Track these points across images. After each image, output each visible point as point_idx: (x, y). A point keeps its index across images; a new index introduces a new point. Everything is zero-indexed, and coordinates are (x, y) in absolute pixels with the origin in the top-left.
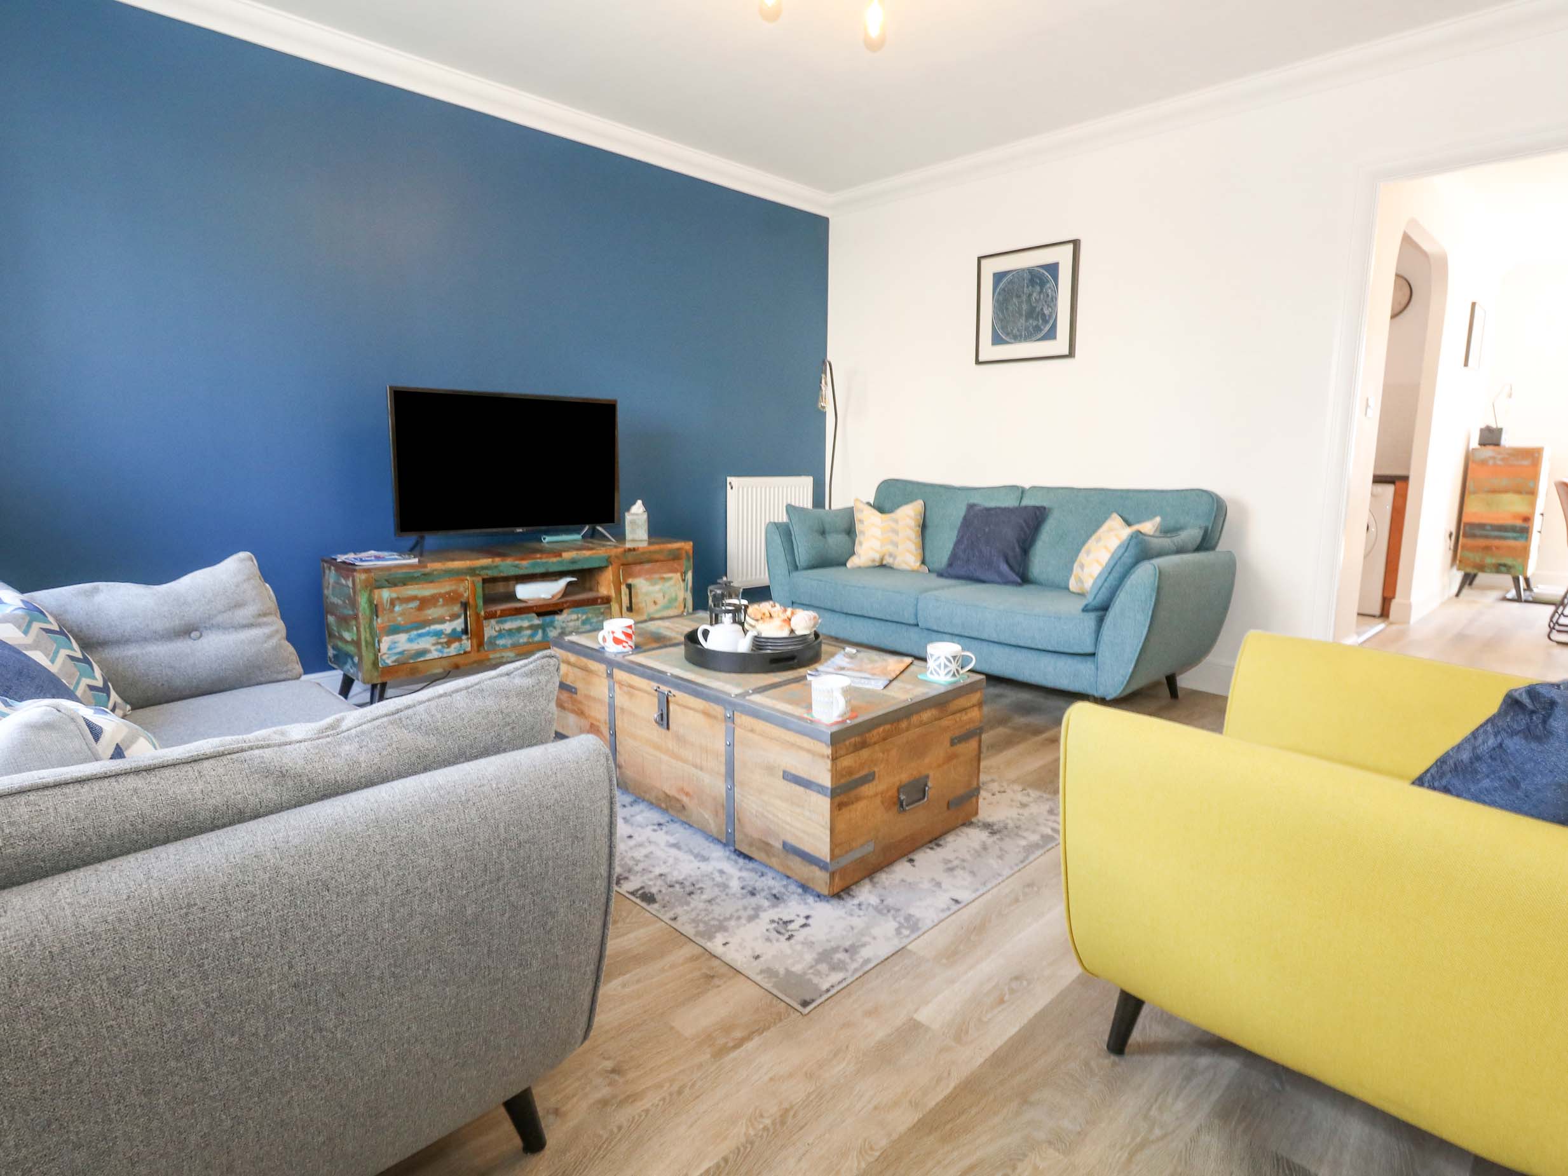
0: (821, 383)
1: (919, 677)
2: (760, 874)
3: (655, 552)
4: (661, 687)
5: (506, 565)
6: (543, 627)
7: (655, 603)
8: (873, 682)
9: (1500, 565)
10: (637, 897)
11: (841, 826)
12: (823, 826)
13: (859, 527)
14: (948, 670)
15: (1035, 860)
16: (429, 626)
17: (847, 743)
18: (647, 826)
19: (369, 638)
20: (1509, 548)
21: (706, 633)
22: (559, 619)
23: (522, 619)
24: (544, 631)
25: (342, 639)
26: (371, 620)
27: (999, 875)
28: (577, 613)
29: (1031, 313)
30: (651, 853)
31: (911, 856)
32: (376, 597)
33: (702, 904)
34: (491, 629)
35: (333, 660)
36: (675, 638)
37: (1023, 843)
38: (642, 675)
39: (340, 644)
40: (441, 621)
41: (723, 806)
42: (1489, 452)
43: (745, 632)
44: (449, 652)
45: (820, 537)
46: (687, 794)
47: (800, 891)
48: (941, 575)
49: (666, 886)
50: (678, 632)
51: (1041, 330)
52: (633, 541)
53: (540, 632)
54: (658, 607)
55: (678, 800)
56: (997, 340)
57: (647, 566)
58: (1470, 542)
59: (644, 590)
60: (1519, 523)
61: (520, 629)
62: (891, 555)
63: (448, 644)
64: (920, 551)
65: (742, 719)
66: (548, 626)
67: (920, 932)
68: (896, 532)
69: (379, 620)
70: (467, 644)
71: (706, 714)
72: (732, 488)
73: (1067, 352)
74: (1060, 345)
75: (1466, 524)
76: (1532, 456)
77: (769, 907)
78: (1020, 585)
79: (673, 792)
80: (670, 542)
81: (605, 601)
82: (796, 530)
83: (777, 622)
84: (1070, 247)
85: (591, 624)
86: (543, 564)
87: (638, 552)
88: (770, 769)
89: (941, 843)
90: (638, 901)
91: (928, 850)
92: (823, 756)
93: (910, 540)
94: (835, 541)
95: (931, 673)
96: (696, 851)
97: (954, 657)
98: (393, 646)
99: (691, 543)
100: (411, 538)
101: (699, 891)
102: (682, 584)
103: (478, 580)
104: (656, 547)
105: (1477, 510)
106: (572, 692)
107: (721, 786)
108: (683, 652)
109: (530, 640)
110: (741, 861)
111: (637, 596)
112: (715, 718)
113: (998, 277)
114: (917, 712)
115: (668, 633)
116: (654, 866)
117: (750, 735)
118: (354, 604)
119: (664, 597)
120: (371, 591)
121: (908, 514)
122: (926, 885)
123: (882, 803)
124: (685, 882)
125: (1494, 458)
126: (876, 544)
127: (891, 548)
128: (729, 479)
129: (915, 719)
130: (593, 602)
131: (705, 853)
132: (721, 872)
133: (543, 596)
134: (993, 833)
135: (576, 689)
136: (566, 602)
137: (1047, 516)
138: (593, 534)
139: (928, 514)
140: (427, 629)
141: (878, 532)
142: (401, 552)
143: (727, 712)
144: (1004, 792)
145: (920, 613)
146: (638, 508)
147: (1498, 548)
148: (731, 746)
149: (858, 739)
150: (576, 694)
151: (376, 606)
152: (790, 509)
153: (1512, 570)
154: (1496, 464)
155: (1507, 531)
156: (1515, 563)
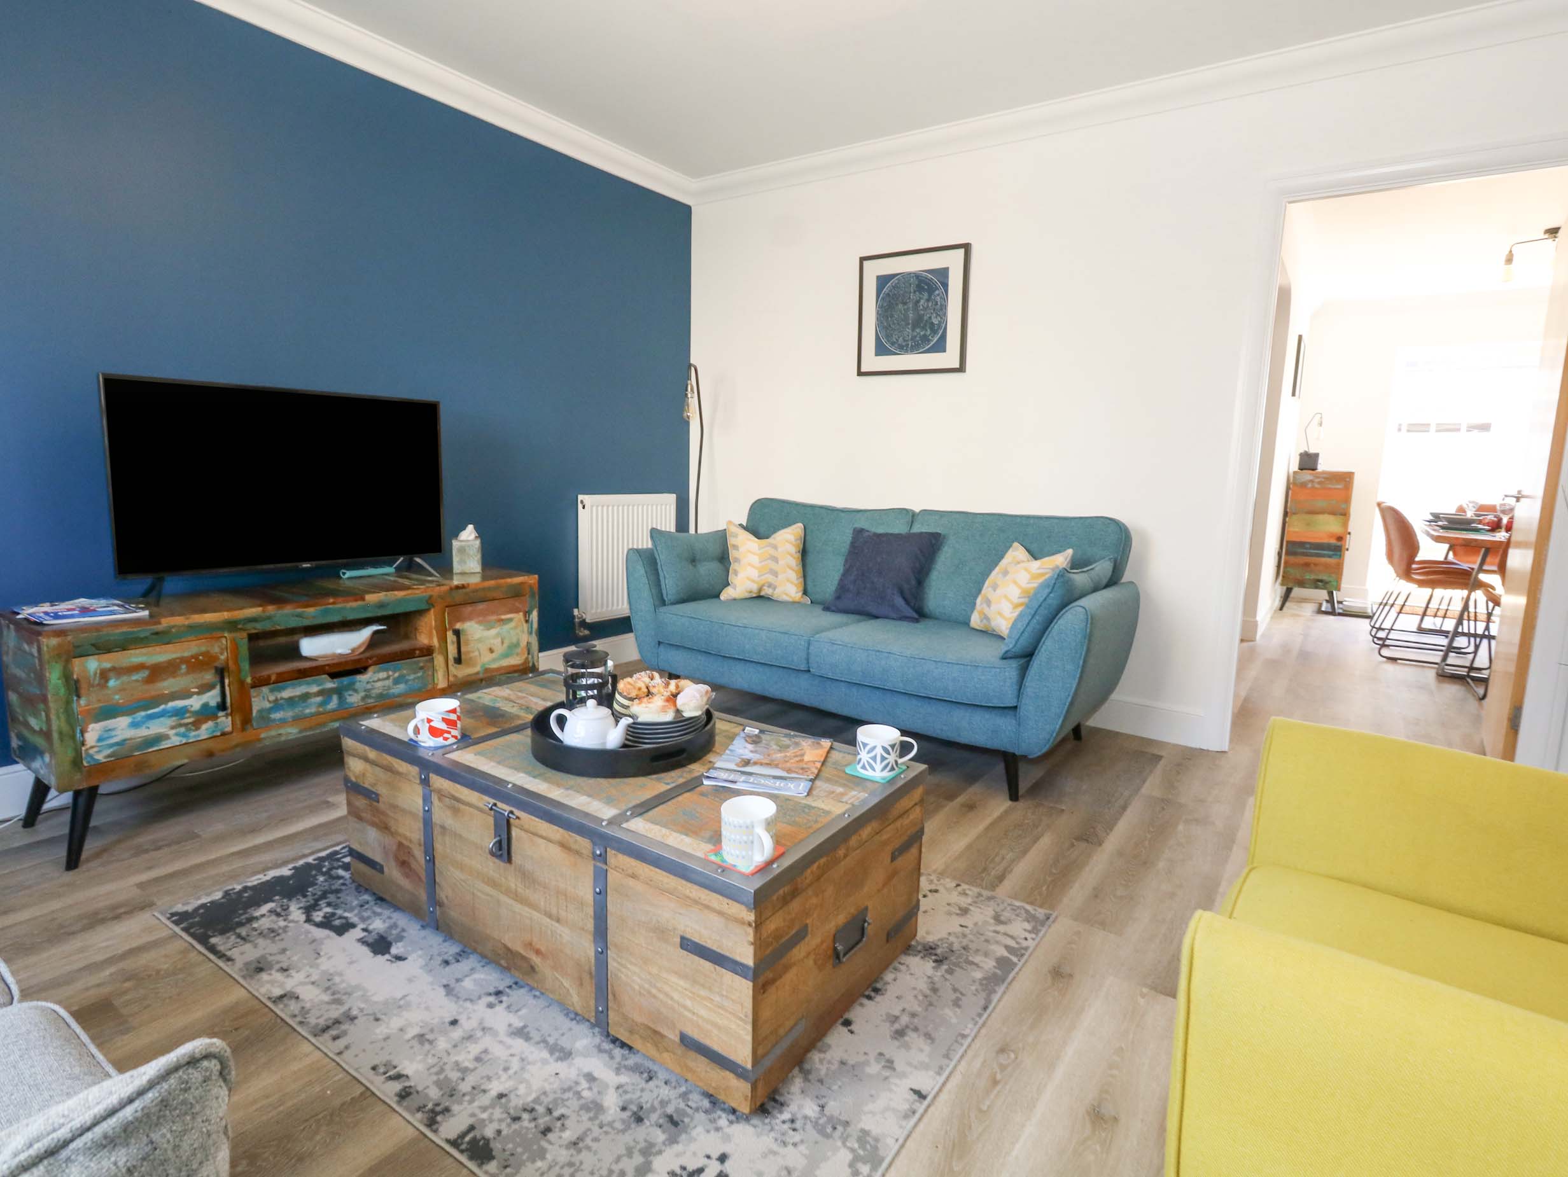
0: (687, 390)
1: (848, 770)
2: (645, 1075)
3: (489, 589)
4: (499, 804)
5: (284, 615)
6: (339, 692)
7: (491, 651)
8: (791, 785)
9: (1318, 580)
10: (462, 1152)
11: (766, 1013)
12: (740, 1019)
13: (733, 554)
14: (886, 762)
15: (999, 1001)
16: (166, 703)
17: (775, 898)
18: (480, 998)
19: (65, 728)
20: (1325, 565)
21: (561, 721)
22: (362, 678)
23: (308, 684)
24: (341, 698)
25: (27, 725)
26: (68, 703)
27: (964, 1036)
28: (386, 670)
29: (918, 322)
30: (486, 1051)
31: (846, 1016)
32: (76, 669)
33: (564, 1152)
34: (261, 701)
35: (18, 752)
36: (518, 717)
37: (978, 975)
38: (472, 786)
39: (26, 733)
40: (187, 695)
41: (591, 974)
42: (1307, 476)
43: (617, 717)
44: (199, 736)
45: (691, 567)
46: (538, 952)
47: (706, 1103)
48: (827, 609)
49: (509, 1120)
50: (521, 707)
51: (929, 341)
52: (463, 574)
53: (335, 698)
54: (494, 655)
55: (524, 958)
56: (881, 350)
57: (481, 606)
58: (1292, 559)
59: (477, 636)
60: (1333, 541)
61: (305, 697)
62: (770, 585)
63: (197, 725)
64: (802, 580)
65: (616, 859)
66: (347, 690)
67: (885, 1165)
68: (775, 560)
69: (83, 702)
70: (225, 722)
71: (563, 845)
72: (584, 507)
73: (957, 365)
74: (949, 358)
75: (1288, 542)
76: (1345, 480)
77: (664, 1143)
78: (917, 621)
79: (518, 947)
80: (510, 576)
81: (425, 653)
82: (662, 557)
83: (658, 702)
84: (962, 251)
85: (406, 682)
86: (339, 611)
87: (467, 590)
88: (661, 932)
89: (879, 985)
90: (463, 1158)
91: (865, 1001)
92: (742, 922)
93: (791, 569)
94: (707, 570)
95: (864, 767)
96: (551, 1041)
97: (893, 746)
98: (106, 735)
99: (536, 576)
100: (142, 583)
101: (559, 1124)
102: (525, 626)
103: (242, 638)
104: (492, 583)
105: (1299, 530)
106: (370, 798)
107: (586, 948)
108: (529, 741)
109: (321, 709)
110: (618, 1052)
111: (467, 644)
112: (578, 853)
113: (882, 281)
114: (855, 831)
115: (507, 708)
116: (489, 1078)
117: (631, 882)
118: (41, 680)
119: (503, 643)
120: (68, 661)
121: (788, 538)
122: (874, 1068)
123: (815, 962)
124: (537, 1107)
125: (1312, 481)
126: (754, 573)
127: (770, 578)
128: (580, 497)
129: (853, 841)
130: (408, 655)
131: (565, 1043)
132: (590, 1078)
133: (339, 651)
134: (939, 962)
135: (377, 795)
136: (371, 658)
137: (941, 544)
138: (410, 567)
139: (808, 538)
140: (163, 707)
141: (755, 560)
142: (128, 599)
143: (596, 847)
144: (936, 891)
145: (812, 659)
146: (469, 534)
147: (1315, 565)
148: (601, 896)
149: (787, 889)
150: (378, 802)
151: (77, 682)
152: (655, 533)
153: (1328, 586)
154: (1313, 487)
155: (1323, 549)
156: (1330, 579)
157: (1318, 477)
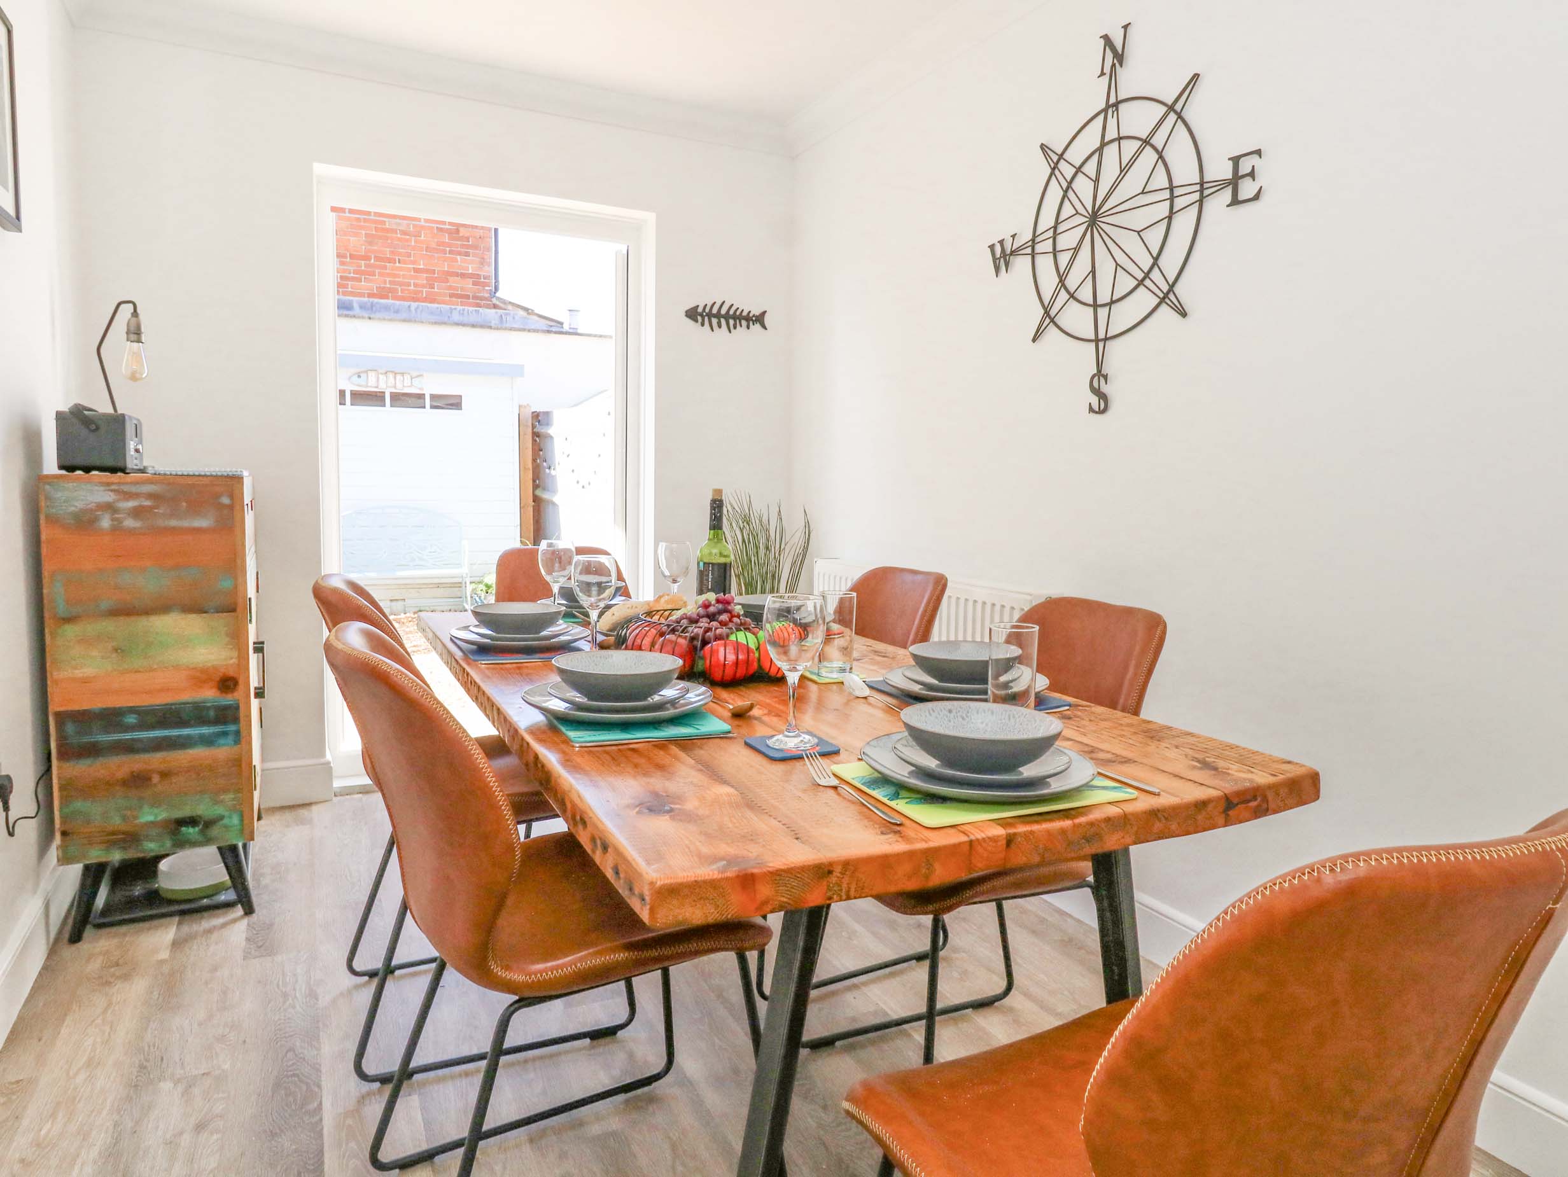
9: (181, 822)
20: (196, 770)
42: (94, 489)
58: (82, 769)
60: (209, 695)
75: (61, 717)
105: (91, 672)
125: (109, 507)
147: (165, 775)
153: (215, 831)
154: (117, 529)
155: (183, 723)
156: (219, 810)
157: (129, 496)
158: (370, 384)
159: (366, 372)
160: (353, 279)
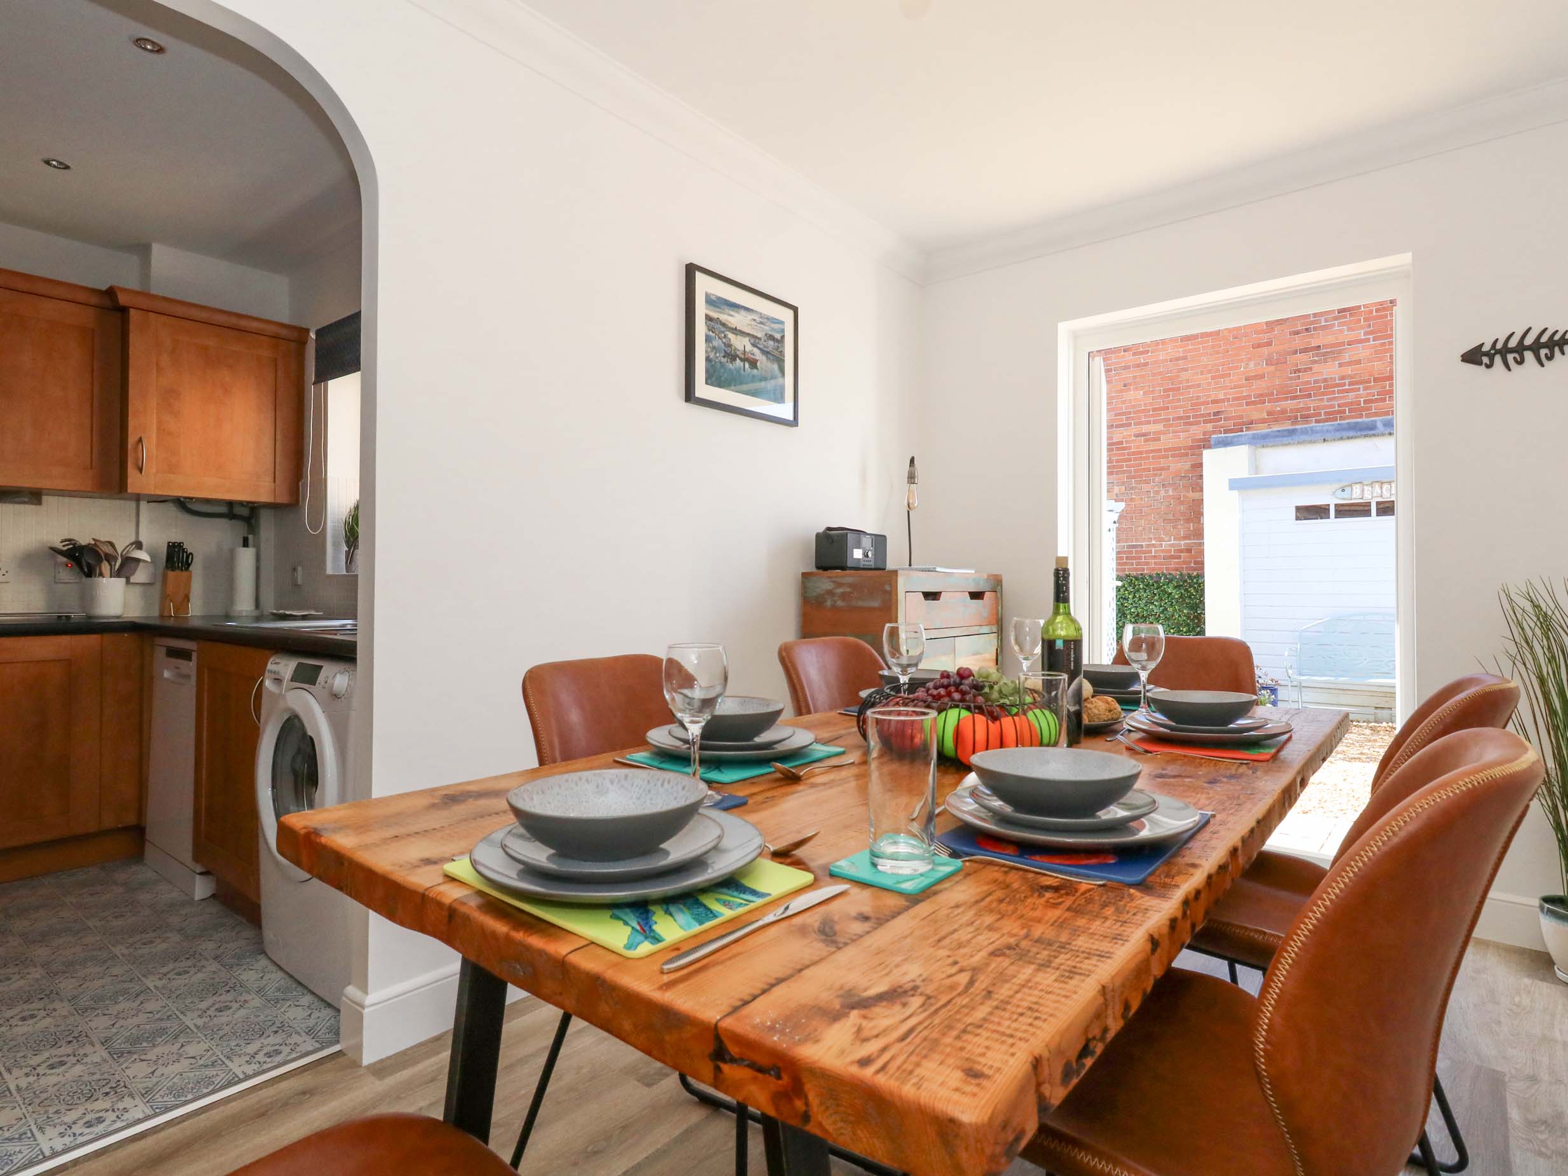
125: (830, 593)
157: (844, 585)
158: (1356, 495)
159: (1351, 485)
160: (1376, 400)
